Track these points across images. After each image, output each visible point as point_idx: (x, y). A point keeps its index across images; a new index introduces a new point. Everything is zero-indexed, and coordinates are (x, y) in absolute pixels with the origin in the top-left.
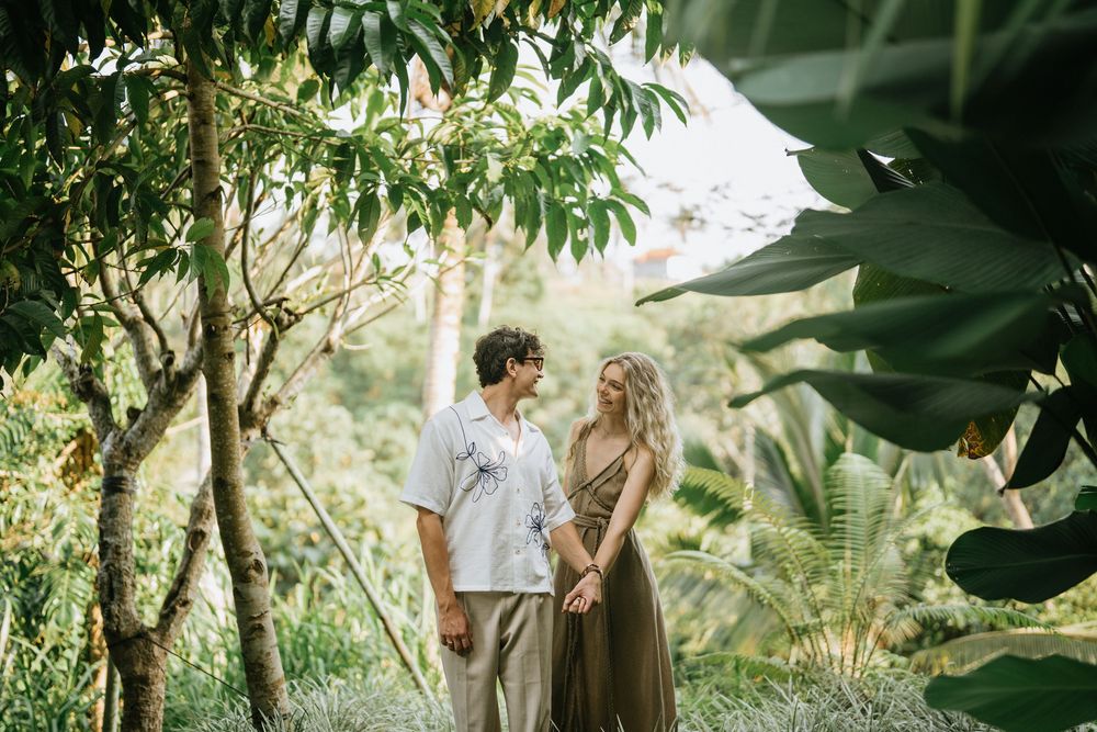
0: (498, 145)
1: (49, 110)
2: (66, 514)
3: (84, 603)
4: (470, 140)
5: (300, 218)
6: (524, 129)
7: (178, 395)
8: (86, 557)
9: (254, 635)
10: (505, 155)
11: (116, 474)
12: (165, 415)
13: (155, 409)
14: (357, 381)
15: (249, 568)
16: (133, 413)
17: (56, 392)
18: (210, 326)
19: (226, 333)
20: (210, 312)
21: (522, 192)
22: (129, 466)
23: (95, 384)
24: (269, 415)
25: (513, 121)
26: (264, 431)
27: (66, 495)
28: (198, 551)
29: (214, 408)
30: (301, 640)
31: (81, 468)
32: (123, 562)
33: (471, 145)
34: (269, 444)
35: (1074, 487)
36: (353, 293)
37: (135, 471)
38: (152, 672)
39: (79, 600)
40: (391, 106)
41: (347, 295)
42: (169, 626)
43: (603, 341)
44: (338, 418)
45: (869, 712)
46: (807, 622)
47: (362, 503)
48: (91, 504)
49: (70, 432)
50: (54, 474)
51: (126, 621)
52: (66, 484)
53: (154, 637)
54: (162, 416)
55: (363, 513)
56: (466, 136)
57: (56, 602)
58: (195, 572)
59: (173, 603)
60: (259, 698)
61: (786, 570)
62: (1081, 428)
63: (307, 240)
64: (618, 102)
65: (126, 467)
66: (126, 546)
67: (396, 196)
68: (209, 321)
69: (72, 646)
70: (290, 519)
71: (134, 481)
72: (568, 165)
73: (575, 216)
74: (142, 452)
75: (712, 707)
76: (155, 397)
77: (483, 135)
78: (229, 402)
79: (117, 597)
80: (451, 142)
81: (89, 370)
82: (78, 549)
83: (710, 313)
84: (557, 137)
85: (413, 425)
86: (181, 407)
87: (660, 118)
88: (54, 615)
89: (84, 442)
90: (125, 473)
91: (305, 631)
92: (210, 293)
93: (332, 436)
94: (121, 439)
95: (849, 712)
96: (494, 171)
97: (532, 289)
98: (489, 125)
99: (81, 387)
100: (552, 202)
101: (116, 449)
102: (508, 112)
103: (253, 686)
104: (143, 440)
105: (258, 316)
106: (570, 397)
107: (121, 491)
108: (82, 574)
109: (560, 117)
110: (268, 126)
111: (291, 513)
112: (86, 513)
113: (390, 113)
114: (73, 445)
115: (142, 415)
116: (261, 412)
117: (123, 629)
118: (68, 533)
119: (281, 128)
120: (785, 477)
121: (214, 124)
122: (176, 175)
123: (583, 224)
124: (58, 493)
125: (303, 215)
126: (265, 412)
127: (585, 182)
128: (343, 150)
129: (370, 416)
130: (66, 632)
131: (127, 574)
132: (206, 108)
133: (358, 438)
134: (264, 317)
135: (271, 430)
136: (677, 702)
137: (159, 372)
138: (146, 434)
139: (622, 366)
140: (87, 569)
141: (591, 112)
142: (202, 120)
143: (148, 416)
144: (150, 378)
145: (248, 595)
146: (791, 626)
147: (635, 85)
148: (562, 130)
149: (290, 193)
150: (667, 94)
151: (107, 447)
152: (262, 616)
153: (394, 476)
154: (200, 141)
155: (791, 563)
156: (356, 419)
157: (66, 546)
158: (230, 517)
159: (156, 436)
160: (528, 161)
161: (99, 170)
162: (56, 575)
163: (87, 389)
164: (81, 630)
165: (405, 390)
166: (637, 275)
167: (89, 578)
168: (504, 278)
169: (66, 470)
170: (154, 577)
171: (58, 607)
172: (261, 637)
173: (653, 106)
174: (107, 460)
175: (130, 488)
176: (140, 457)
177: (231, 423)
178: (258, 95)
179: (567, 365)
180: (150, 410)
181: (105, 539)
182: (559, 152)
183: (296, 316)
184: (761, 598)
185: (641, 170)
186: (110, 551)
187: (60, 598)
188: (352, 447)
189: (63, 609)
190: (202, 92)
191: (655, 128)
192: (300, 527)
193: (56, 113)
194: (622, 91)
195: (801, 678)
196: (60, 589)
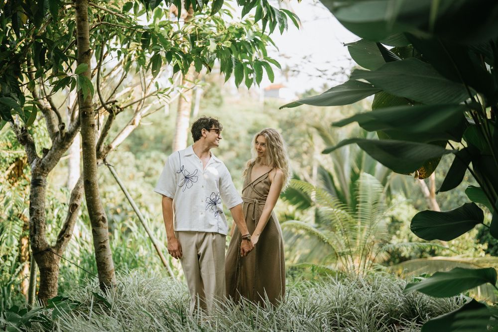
0: (214, 35)
1: (13, 11)
2: (10, 196)
3: (19, 236)
4: (201, 32)
5: (123, 65)
6: (225, 28)
7: (66, 143)
8: (19, 215)
9: (101, 250)
10: (217, 40)
11: (38, 178)
12: (60, 152)
13: (55, 149)
14: (137, 141)
15: (99, 220)
16: (45, 151)
17: (6, 140)
18: (84, 112)
19: (91, 115)
20: (84, 106)
21: (224, 57)
22: (43, 174)
23: (28, 137)
24: (107, 153)
25: (220, 24)
26: (104, 160)
27: (10, 187)
28: (74, 213)
29: (85, 149)
30: (117, 255)
31: (17, 176)
32: (40, 217)
33: (201, 34)
34: (107, 166)
35: (458, 196)
36: (146, 99)
37: (46, 177)
38: (53, 266)
39: (16, 235)
40: (165, 16)
41: (143, 101)
42: (61, 246)
43: (249, 126)
44: (128, 157)
45: (371, 289)
46: (344, 250)
47: (140, 196)
48: (22, 192)
49: (12, 159)
50: (5, 178)
51: (41, 243)
52: (10, 183)
53: (54, 250)
54: (58, 152)
55: (141, 200)
56: (199, 30)
57: (6, 235)
58: (73, 222)
59: (63, 236)
60: (103, 278)
61: (336, 227)
62: (471, 165)
63: (126, 75)
64: (269, 17)
65: (42, 175)
66: (42, 210)
67: (169, 57)
68: (84, 110)
69: (13, 255)
70: (107, 202)
71: (45, 181)
72: (245, 44)
73: (248, 68)
74: (49, 168)
75: (301, 287)
76: (56, 144)
77: (207, 30)
78: (92, 146)
79: (37, 232)
80: (192, 32)
81: (26, 131)
82: (16, 212)
83: (298, 114)
84: (241, 32)
85: (163, 161)
86: (67, 149)
87: (287, 25)
88: (5, 241)
89: (19, 164)
90: (42, 178)
91: (118, 251)
92: (85, 97)
93: (126, 166)
94: (40, 162)
95: (362, 289)
96: (212, 47)
97: (218, 101)
98: (210, 26)
99: (22, 138)
100: (238, 61)
101: (37, 167)
102: (218, 20)
103: (101, 272)
104: (50, 163)
105: (103, 108)
106: (234, 150)
107: (40, 185)
108: (18, 223)
109: (241, 23)
110: (110, 22)
111: (108, 199)
112: (19, 196)
113: (164, 18)
114: (14, 165)
115: (49, 152)
116: (103, 152)
117: (40, 247)
118: (11, 205)
119: (117, 24)
120: (332, 188)
121: (88, 21)
122: (69, 43)
123: (251, 72)
124: (7, 186)
125: (124, 64)
126: (105, 151)
127: (252, 53)
128: (145, 34)
129: (143, 157)
130: (10, 249)
131: (42, 222)
132: (84, 14)
133: (137, 167)
134: (106, 108)
135: (107, 160)
136: (286, 284)
137: (58, 132)
138: (51, 160)
139: (264, 136)
140: (19, 221)
141: (256, 21)
142: (82, 19)
143: (52, 152)
144: (53, 135)
145: (99, 232)
146: (337, 252)
147: (277, 10)
148: (243, 29)
149: (119, 53)
150: (291, 15)
151: (34, 165)
152: (105, 242)
153: (153, 184)
154: (81, 28)
155: (338, 224)
156: (136, 158)
157: (10, 210)
158: (92, 197)
159: (56, 162)
160: (228, 43)
161: (36, 40)
162: (6, 223)
163: (25, 139)
164: (17, 248)
165: (159, 145)
166: (265, 96)
167: (21, 225)
168: (205, 96)
169: (10, 176)
170: (50, 225)
171: (7, 238)
172: (104, 251)
173: (284, 20)
174: (33, 172)
175: (44, 184)
176: (48, 171)
177: (93, 156)
178: (106, 8)
179: (233, 136)
180: (53, 150)
181: (32, 207)
182: (241, 39)
183: (121, 109)
184: (324, 240)
185: (277, 48)
186: (34, 212)
187: (7, 233)
188: (135, 170)
189: (9, 238)
190: (82, 6)
191: (285, 29)
192: (112, 206)
193: (16, 13)
194: (271, 12)
195: (340, 275)
196: (7, 230)
